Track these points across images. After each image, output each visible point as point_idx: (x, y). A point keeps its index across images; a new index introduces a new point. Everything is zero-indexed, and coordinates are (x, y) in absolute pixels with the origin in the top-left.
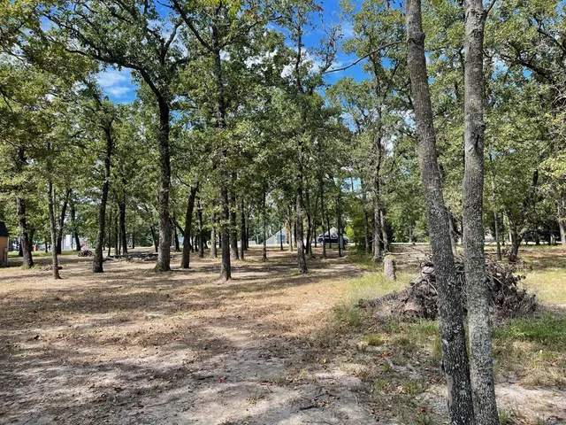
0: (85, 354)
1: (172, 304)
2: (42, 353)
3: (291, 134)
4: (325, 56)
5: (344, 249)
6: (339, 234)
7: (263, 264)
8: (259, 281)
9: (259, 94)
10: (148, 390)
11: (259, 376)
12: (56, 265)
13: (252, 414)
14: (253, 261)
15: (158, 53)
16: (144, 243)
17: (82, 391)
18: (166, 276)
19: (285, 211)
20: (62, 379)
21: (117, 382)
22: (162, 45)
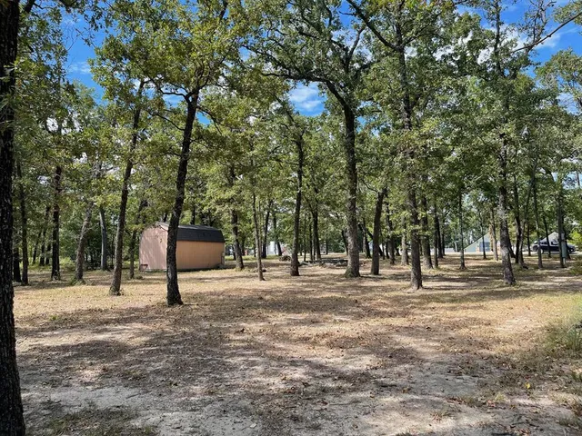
0: (280, 349)
1: (360, 309)
2: (246, 344)
3: (490, 126)
4: (531, 30)
5: (569, 258)
6: (560, 240)
7: (461, 273)
8: (455, 291)
9: (448, 88)
10: (332, 389)
11: (446, 392)
12: (261, 268)
13: (435, 430)
14: (449, 270)
15: (343, 62)
16: (337, 250)
17: (276, 382)
18: (356, 282)
19: (488, 214)
20: (260, 368)
21: (305, 377)
22: (346, 53)
